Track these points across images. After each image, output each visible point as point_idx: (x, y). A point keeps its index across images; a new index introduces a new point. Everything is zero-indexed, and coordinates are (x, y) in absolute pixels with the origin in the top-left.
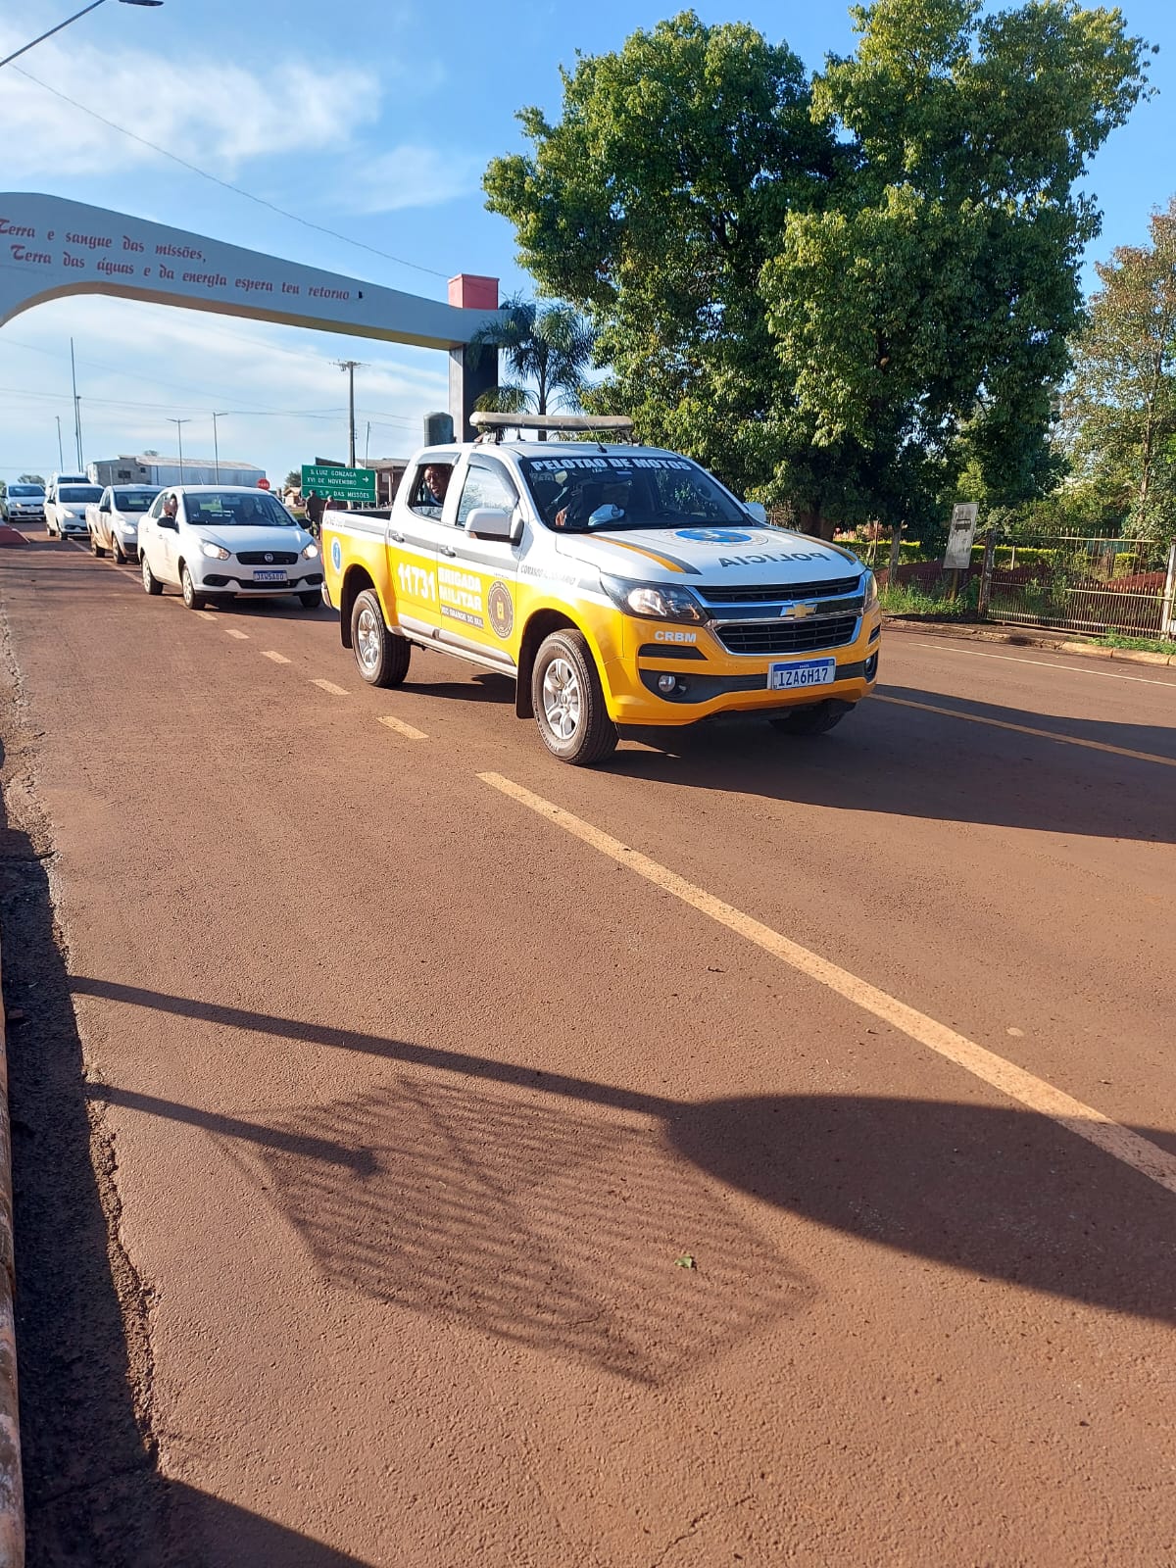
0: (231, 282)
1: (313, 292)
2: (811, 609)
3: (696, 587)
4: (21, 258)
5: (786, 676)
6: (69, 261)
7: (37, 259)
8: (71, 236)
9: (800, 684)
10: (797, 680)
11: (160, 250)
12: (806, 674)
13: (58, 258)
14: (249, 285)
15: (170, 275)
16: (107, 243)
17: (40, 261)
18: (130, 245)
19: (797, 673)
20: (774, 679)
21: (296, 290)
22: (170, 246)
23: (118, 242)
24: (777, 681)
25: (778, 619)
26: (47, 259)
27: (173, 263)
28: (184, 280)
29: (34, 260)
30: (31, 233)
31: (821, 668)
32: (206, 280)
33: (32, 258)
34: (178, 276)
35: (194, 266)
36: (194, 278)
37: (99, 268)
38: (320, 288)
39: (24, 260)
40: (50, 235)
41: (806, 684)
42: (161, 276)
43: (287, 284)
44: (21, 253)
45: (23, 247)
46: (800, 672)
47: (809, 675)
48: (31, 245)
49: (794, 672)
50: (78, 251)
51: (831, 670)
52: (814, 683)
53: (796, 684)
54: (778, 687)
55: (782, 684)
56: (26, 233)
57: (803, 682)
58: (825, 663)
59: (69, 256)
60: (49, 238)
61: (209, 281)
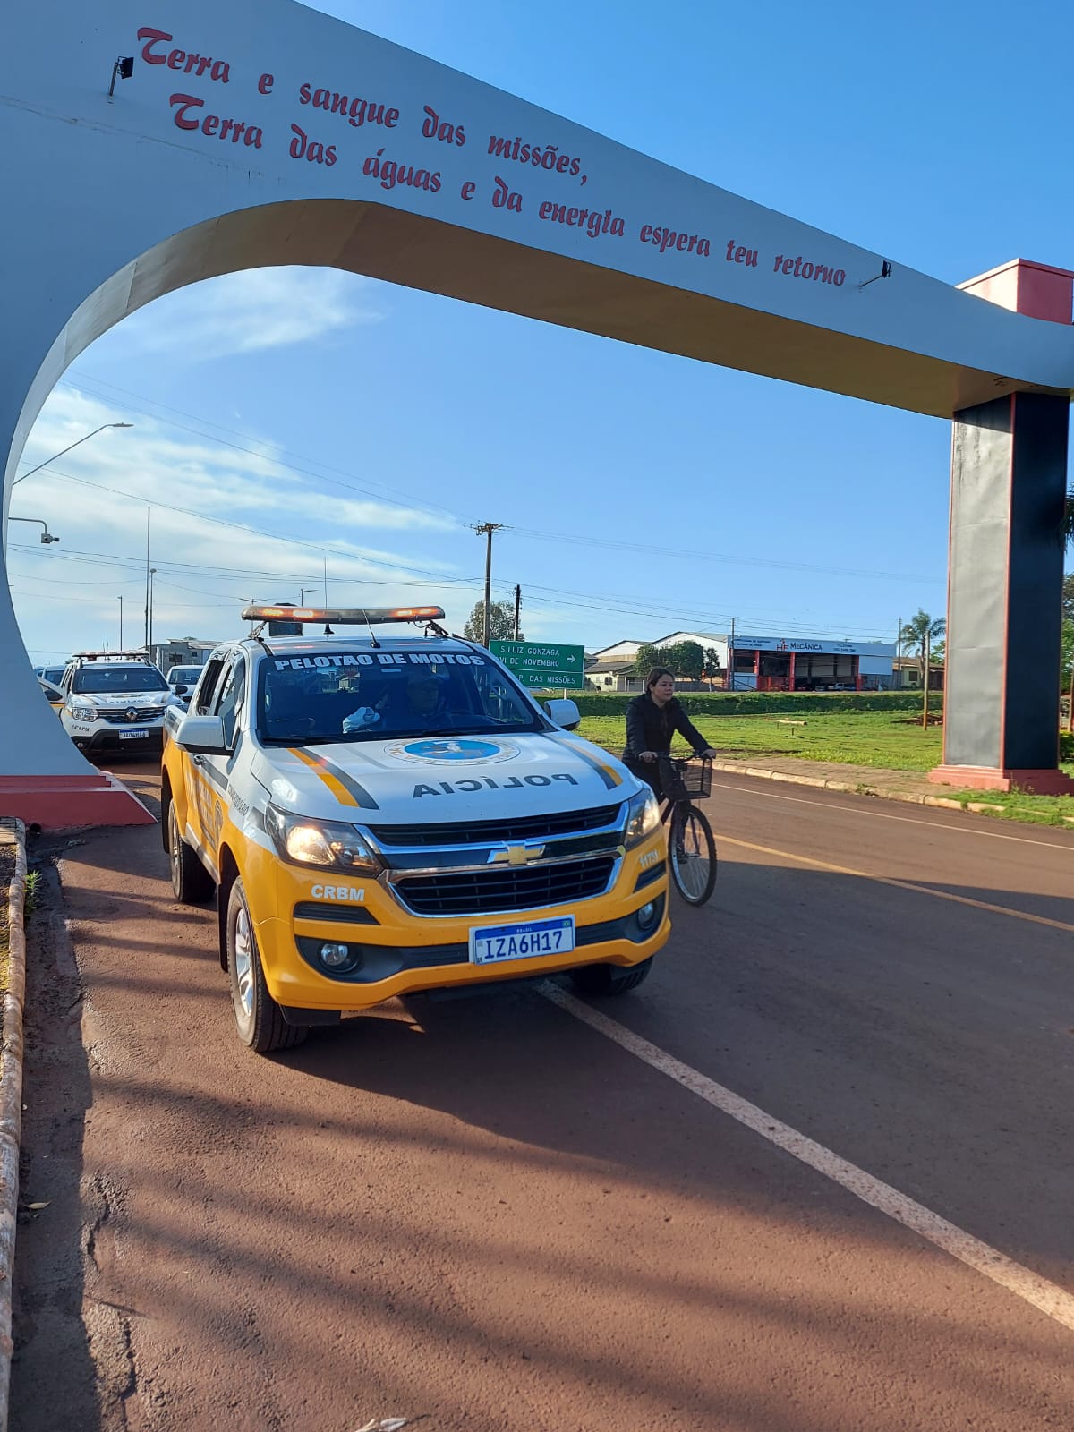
0: (632, 231)
1: (784, 265)
2: (538, 852)
3: (370, 827)
4: (191, 126)
5: (495, 946)
6: (302, 147)
7: (231, 133)
8: (312, 92)
9: (520, 954)
10: (515, 950)
11: (498, 146)
12: (528, 940)
13: (277, 138)
14: (663, 238)
15: (515, 203)
16: (388, 117)
17: (235, 139)
18: (434, 128)
19: (512, 940)
20: (478, 950)
21: (752, 260)
22: (518, 140)
23: (412, 120)
24: (482, 952)
25: (485, 867)
26: (253, 137)
27: (520, 176)
28: (542, 216)
29: (223, 136)
30: (221, 72)
31: (551, 932)
32: (586, 221)
33: (218, 130)
34: (531, 205)
35: (562, 188)
36: (562, 214)
37: (366, 172)
38: (795, 259)
39: (199, 131)
40: (265, 83)
41: (529, 953)
42: (495, 204)
43: (737, 245)
44: (192, 114)
45: (201, 103)
46: (518, 938)
47: (533, 942)
48: (218, 100)
49: (507, 938)
50: (324, 126)
51: (568, 935)
52: (542, 952)
53: (513, 955)
54: (484, 960)
55: (490, 956)
56: (208, 71)
57: (523, 952)
58: (557, 924)
59: (304, 138)
60: (262, 91)
61: (590, 226)
